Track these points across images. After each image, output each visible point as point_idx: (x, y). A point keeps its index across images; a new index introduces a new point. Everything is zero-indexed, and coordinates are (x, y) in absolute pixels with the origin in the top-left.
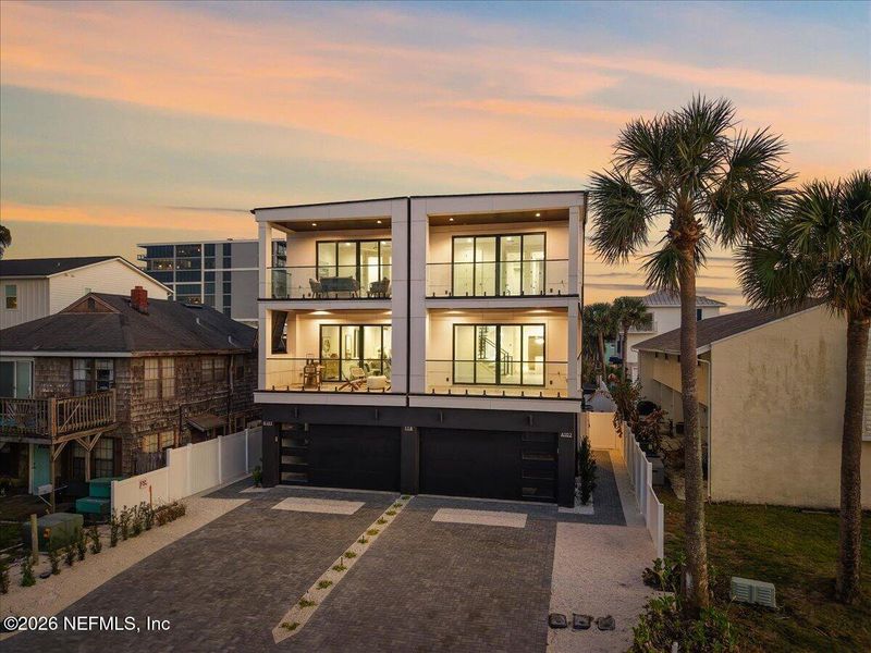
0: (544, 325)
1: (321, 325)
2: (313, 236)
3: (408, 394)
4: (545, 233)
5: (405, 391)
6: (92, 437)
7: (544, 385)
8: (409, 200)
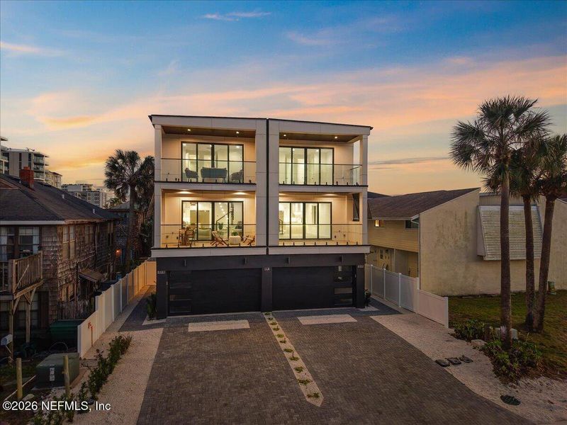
0: (331, 203)
1: (183, 201)
2: (179, 138)
3: (267, 246)
4: (333, 149)
5: (265, 245)
6: (31, 292)
7: (331, 239)
8: (268, 121)
